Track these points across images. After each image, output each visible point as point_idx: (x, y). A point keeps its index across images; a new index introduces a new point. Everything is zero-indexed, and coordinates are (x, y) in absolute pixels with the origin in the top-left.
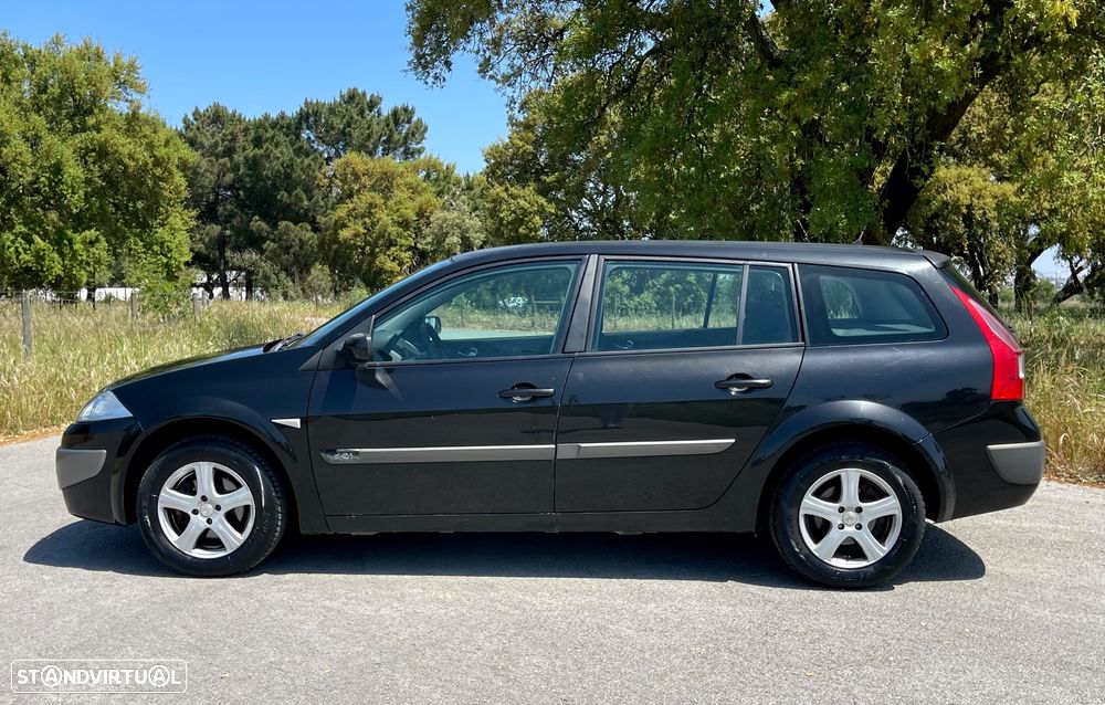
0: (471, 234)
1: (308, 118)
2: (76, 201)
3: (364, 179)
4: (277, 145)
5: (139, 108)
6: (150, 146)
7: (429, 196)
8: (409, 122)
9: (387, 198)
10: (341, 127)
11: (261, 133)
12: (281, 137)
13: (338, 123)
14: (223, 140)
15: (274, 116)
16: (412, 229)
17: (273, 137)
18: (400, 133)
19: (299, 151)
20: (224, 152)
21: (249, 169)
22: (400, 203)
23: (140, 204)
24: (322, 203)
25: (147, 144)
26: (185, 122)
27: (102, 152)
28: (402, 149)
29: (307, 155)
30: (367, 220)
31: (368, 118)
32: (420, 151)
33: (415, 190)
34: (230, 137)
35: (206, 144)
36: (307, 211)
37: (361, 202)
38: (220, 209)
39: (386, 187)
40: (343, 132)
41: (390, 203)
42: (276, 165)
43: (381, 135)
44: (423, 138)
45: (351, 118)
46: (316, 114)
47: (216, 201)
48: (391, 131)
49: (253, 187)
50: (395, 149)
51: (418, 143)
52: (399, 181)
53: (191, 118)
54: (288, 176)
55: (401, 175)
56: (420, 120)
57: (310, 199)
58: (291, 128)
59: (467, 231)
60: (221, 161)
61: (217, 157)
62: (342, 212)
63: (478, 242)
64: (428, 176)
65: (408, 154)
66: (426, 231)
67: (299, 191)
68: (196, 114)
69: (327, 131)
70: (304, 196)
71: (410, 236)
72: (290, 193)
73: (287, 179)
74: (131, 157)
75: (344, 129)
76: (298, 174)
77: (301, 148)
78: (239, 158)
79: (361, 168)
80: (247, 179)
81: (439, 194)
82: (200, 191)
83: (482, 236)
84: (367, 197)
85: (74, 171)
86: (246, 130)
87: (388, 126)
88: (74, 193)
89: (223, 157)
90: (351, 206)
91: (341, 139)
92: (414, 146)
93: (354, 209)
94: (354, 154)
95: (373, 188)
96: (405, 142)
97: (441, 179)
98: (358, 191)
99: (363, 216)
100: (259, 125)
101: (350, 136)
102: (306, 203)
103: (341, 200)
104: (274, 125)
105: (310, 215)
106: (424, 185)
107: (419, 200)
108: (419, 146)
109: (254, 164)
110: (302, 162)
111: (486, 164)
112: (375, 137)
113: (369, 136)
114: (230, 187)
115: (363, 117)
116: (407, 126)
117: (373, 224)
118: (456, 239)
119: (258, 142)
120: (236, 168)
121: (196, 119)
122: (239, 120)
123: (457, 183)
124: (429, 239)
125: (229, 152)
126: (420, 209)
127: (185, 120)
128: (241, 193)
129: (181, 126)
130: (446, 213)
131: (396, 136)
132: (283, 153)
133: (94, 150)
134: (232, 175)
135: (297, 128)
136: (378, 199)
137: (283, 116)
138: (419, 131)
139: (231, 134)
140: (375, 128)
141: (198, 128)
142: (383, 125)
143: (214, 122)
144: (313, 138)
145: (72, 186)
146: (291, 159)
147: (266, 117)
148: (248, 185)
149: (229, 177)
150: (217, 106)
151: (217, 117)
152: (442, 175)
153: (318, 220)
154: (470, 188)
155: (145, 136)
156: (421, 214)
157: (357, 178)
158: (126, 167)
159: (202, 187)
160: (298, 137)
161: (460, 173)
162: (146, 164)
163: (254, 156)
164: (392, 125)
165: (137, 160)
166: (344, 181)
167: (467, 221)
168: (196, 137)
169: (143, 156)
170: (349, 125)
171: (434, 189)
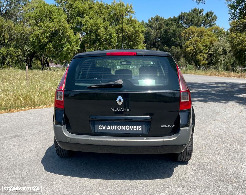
0: (226, 48)
1: (181, 17)
2: (115, 43)
3: (195, 34)
4: (172, 26)
5: (131, 18)
6: (134, 28)
7: (214, 37)
8: (211, 16)
9: (201, 39)
10: (191, 19)
11: (168, 23)
12: (174, 23)
13: (190, 18)
14: (158, 25)
15: (172, 17)
16: (208, 47)
17: (171, 23)
18: (208, 20)
19: (178, 27)
20: (158, 28)
21: (165, 32)
22: (205, 40)
23: (131, 43)
24: (184, 41)
25: (133, 27)
26: (149, 21)
27: (122, 30)
28: (209, 24)
29: (181, 27)
30: (195, 45)
31: (199, 16)
32: (214, 25)
33: (210, 36)
34: (160, 24)
35: (154, 26)
36: (180, 43)
37: (193, 40)
38: (157, 44)
39: (201, 35)
40: (191, 21)
41: (202, 40)
42: (172, 31)
43: (202, 21)
44: (215, 21)
45: (194, 16)
46: (184, 16)
47: (156, 42)
48: (205, 19)
49: (165, 37)
50: (206, 24)
51: (214, 22)
52: (205, 33)
53: (150, 20)
54: (175, 34)
55: (206, 32)
56: (215, 16)
57: (180, 40)
58: (176, 20)
59: (225, 47)
60: (157, 31)
61: (156, 30)
62: (187, 43)
63: (228, 51)
64: (215, 32)
65: (211, 25)
66: (212, 48)
67: (177, 38)
68: (152, 18)
69: (187, 21)
70: (179, 39)
71: (207, 50)
72: (175, 38)
73: (174, 35)
74: (129, 31)
75: (192, 19)
76: (177, 33)
77: (179, 26)
78: (162, 30)
79: (194, 30)
80: (164, 35)
81: (218, 37)
82: (152, 39)
83: (230, 49)
84: (195, 39)
85: (115, 35)
86: (165, 22)
87: (205, 18)
88: (114, 41)
89: (158, 30)
90: (190, 41)
91: (191, 23)
92: (212, 23)
93: (191, 42)
94: (192, 27)
95: (197, 36)
96: (210, 22)
97: (219, 33)
98: (193, 37)
99: (193, 44)
100: (168, 20)
101: (193, 21)
102: (179, 41)
103: (188, 40)
104: (172, 20)
105: (180, 44)
106: (213, 34)
107: (211, 39)
108: (214, 23)
109: (166, 31)
110: (179, 30)
111: (230, 27)
112: (201, 21)
113: (199, 21)
114: (160, 38)
115: (197, 16)
116: (211, 17)
117: (196, 46)
118: (221, 50)
119: (167, 25)
120: (161, 32)
121: (152, 20)
122: (163, 19)
123: (224, 33)
124: (213, 50)
125: (160, 28)
126: (211, 41)
127: (149, 20)
128: (162, 39)
129: (148, 22)
130: (219, 43)
131: (207, 21)
132: (174, 27)
133: (120, 29)
134: (160, 35)
135: (178, 20)
136: (198, 39)
137: (174, 17)
138: (215, 19)
139: (161, 23)
140: (201, 18)
141: (152, 22)
142: (203, 17)
143: (156, 20)
144: (182, 23)
145: (114, 39)
146: (176, 29)
147: (170, 18)
148: (164, 37)
149: (159, 35)
150: (157, 16)
151: (157, 19)
152: (219, 31)
153: (182, 46)
154: (227, 34)
155: (133, 25)
156: (211, 43)
157: (193, 33)
158: (127, 33)
159: (152, 38)
160: (178, 23)
161: (225, 30)
162: (133, 32)
163: (166, 29)
164: (206, 18)
165: (130, 31)
166: (189, 34)
167: (225, 44)
168: (151, 25)
169: (132, 30)
170: (193, 18)
171: (216, 36)
